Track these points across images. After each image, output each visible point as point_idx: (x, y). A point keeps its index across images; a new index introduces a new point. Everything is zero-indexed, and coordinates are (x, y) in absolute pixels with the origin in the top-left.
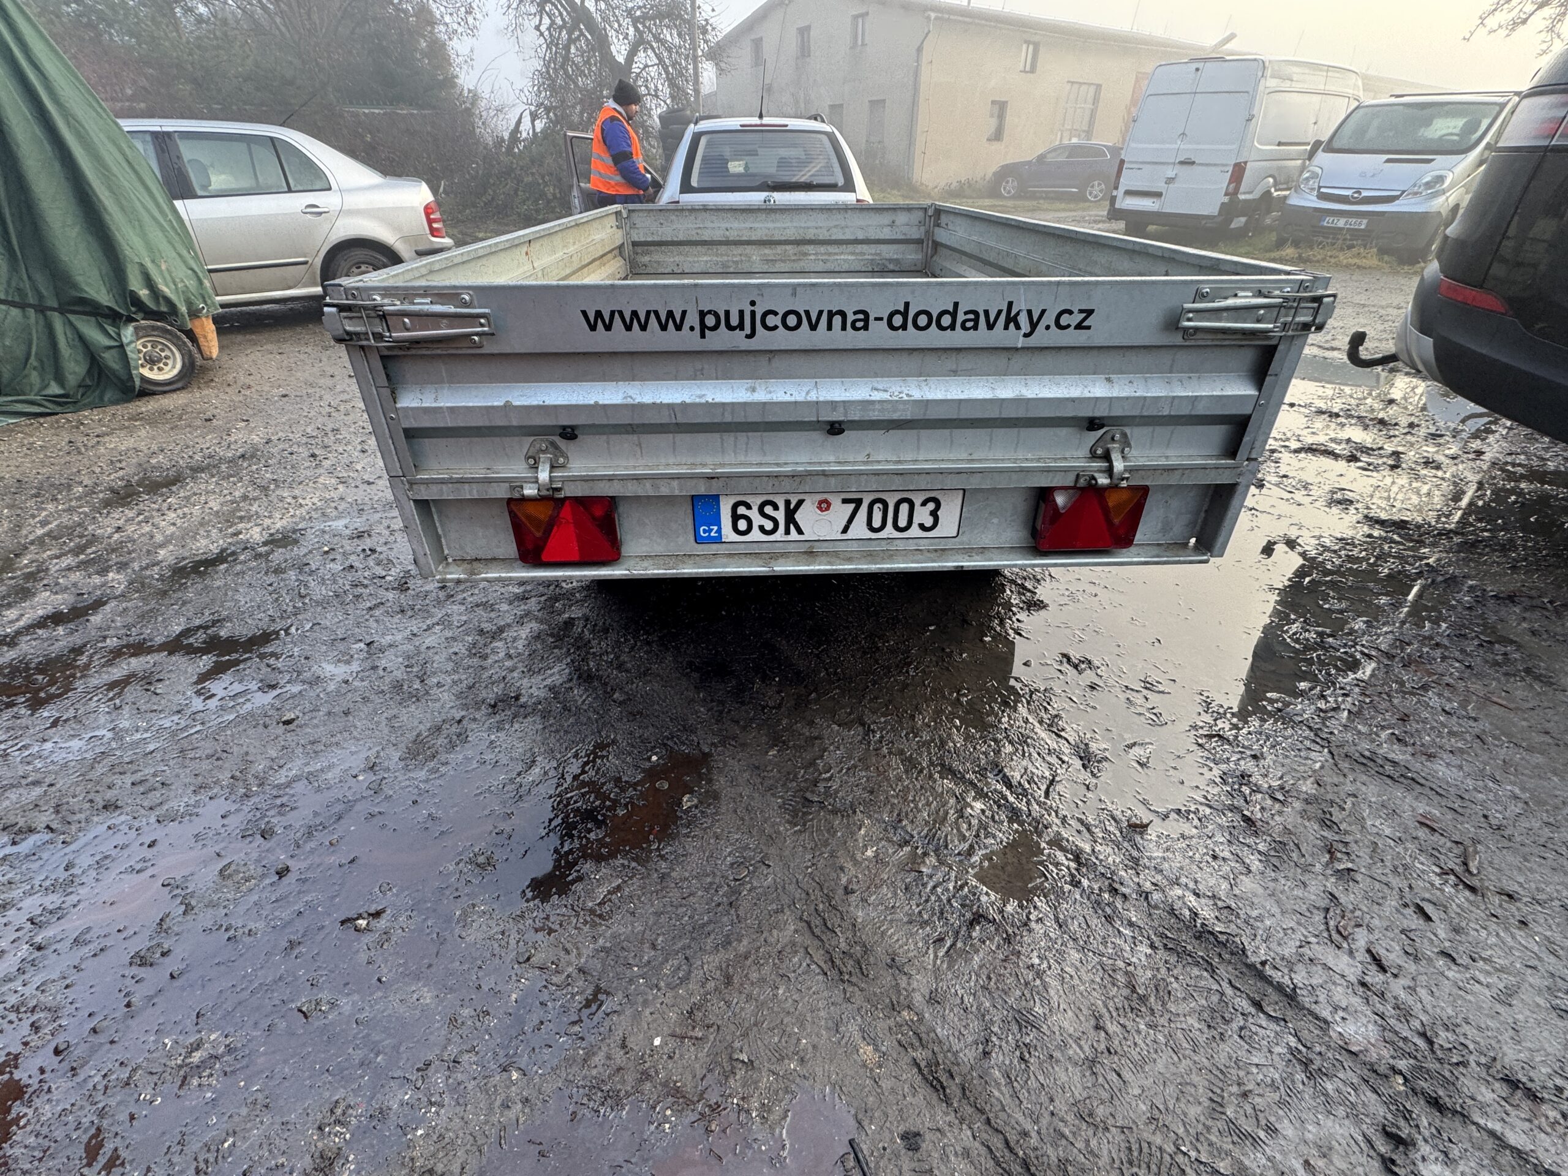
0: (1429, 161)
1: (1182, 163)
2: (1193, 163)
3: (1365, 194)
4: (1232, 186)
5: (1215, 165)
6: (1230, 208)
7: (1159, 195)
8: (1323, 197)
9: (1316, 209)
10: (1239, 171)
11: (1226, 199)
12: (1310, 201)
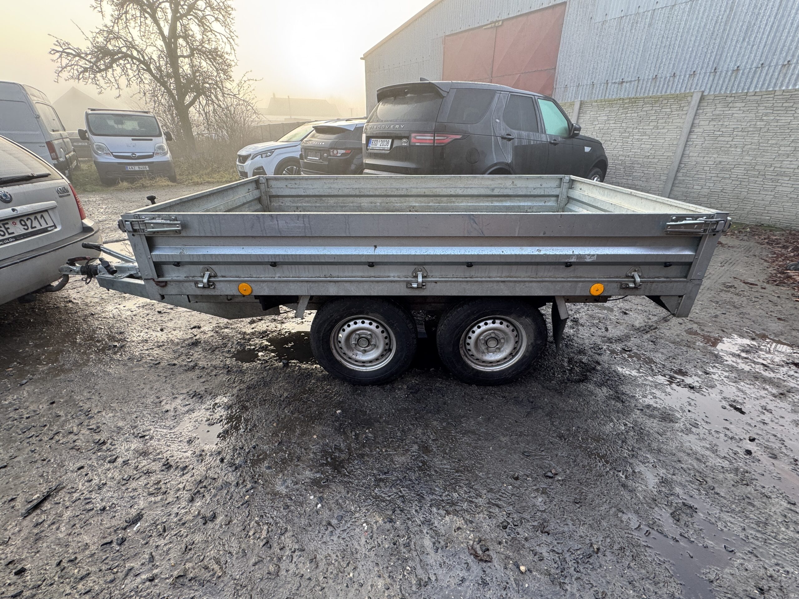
3: (138, 154)
4: (53, 154)
9: (119, 163)
10: (50, 146)
11: (55, 162)
12: (112, 160)
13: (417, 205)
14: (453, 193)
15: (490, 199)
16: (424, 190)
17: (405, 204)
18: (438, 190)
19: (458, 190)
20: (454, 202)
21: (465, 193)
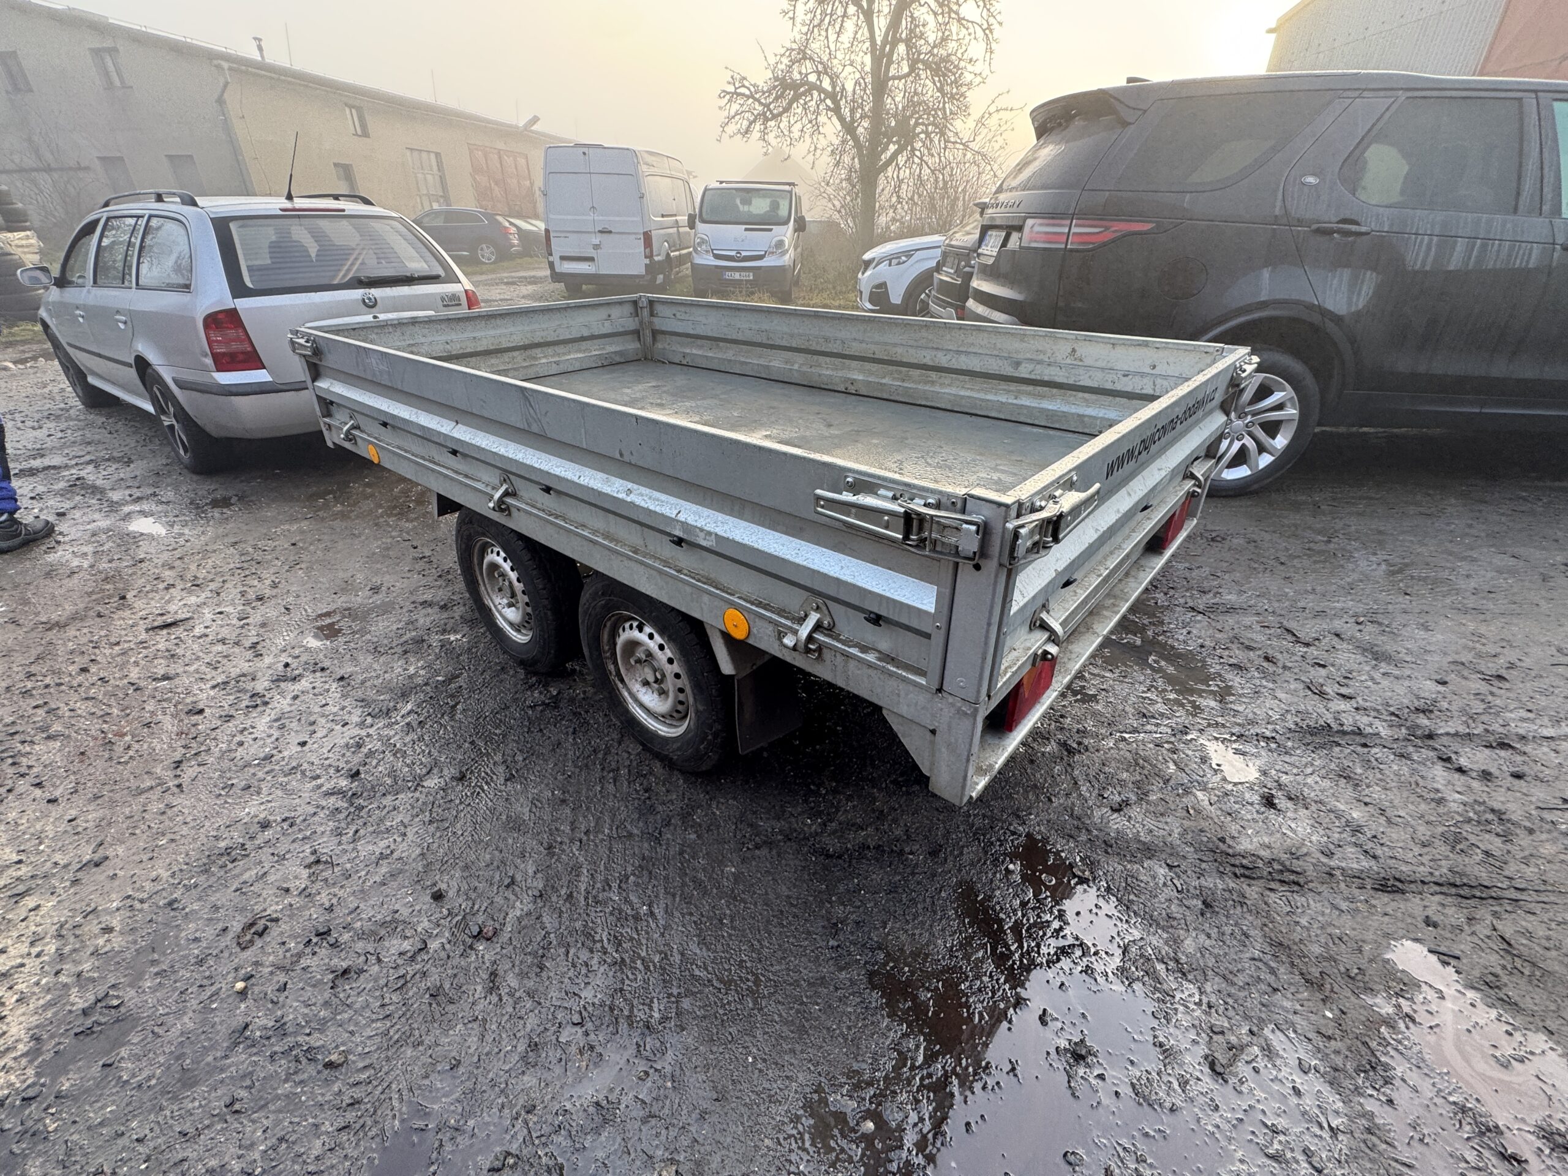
0: (771, 230)
1: (601, 232)
2: (610, 232)
3: (744, 254)
4: (648, 250)
5: (629, 233)
6: (652, 268)
7: (592, 259)
8: (717, 257)
9: (717, 267)
10: (647, 238)
11: (647, 261)
12: (711, 261)
13: (861, 377)
14: (928, 361)
15: (1013, 387)
16: (873, 347)
17: (840, 374)
18: (899, 350)
19: (940, 354)
20: (933, 383)
21: (954, 364)
